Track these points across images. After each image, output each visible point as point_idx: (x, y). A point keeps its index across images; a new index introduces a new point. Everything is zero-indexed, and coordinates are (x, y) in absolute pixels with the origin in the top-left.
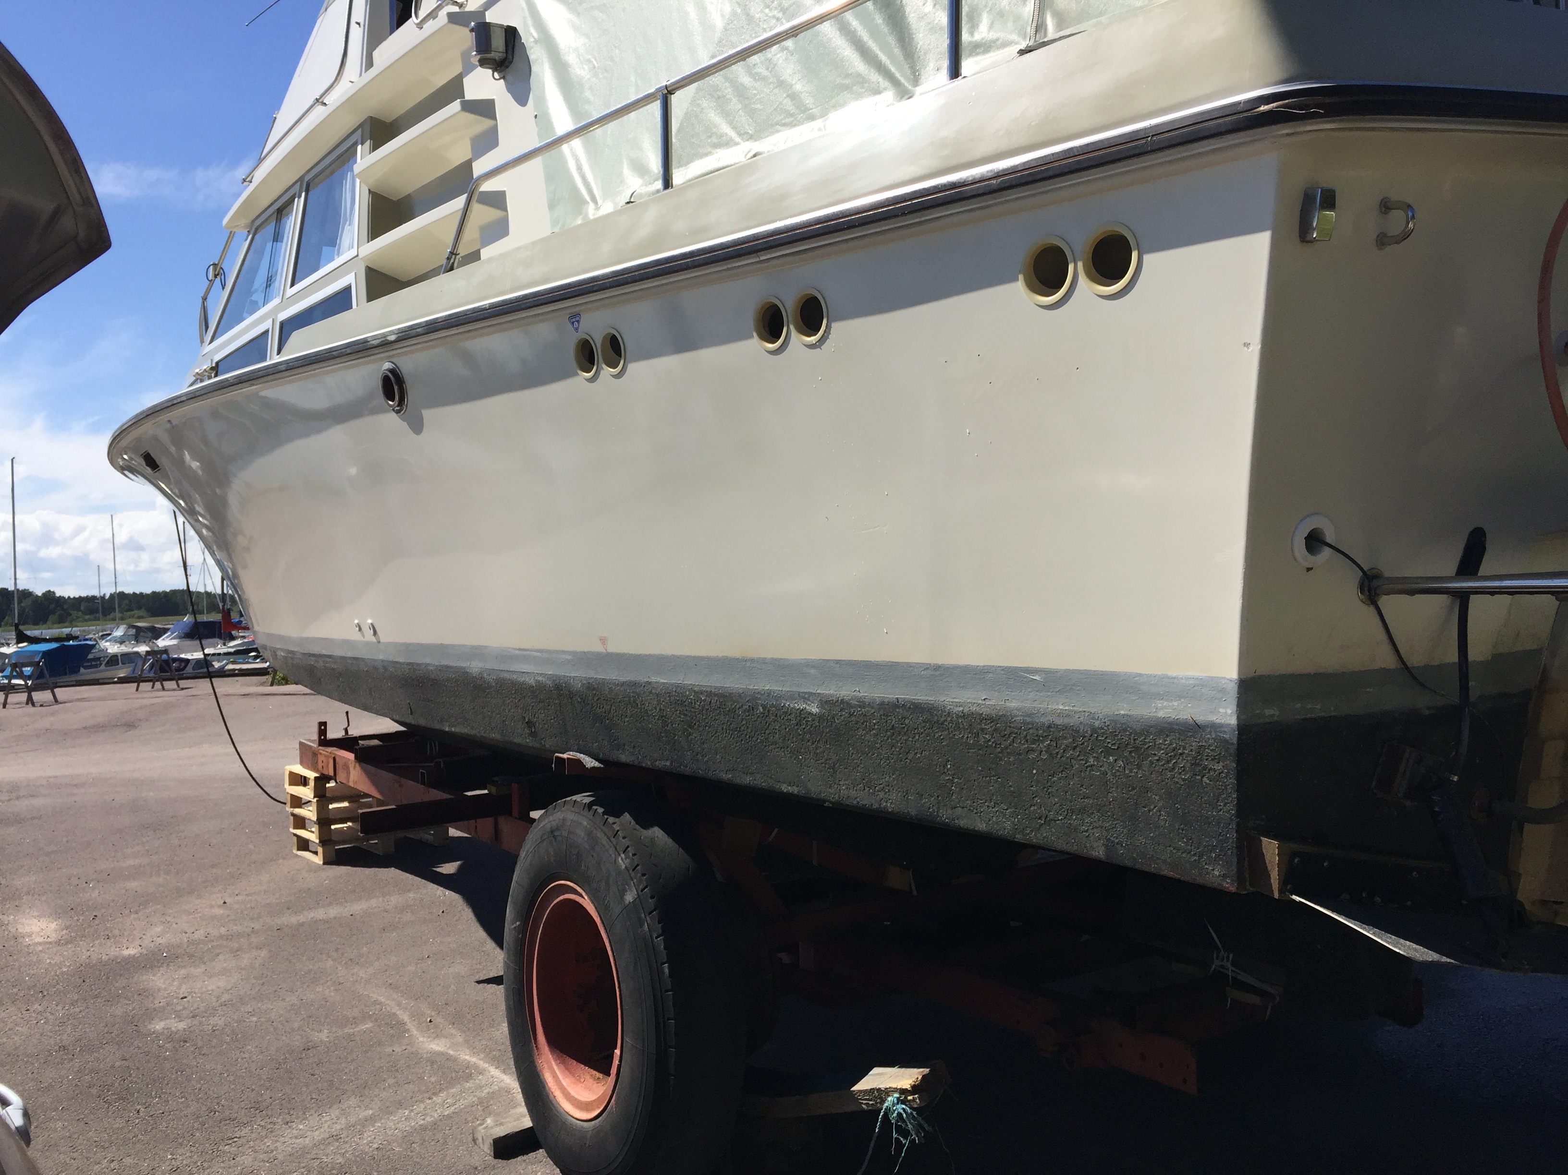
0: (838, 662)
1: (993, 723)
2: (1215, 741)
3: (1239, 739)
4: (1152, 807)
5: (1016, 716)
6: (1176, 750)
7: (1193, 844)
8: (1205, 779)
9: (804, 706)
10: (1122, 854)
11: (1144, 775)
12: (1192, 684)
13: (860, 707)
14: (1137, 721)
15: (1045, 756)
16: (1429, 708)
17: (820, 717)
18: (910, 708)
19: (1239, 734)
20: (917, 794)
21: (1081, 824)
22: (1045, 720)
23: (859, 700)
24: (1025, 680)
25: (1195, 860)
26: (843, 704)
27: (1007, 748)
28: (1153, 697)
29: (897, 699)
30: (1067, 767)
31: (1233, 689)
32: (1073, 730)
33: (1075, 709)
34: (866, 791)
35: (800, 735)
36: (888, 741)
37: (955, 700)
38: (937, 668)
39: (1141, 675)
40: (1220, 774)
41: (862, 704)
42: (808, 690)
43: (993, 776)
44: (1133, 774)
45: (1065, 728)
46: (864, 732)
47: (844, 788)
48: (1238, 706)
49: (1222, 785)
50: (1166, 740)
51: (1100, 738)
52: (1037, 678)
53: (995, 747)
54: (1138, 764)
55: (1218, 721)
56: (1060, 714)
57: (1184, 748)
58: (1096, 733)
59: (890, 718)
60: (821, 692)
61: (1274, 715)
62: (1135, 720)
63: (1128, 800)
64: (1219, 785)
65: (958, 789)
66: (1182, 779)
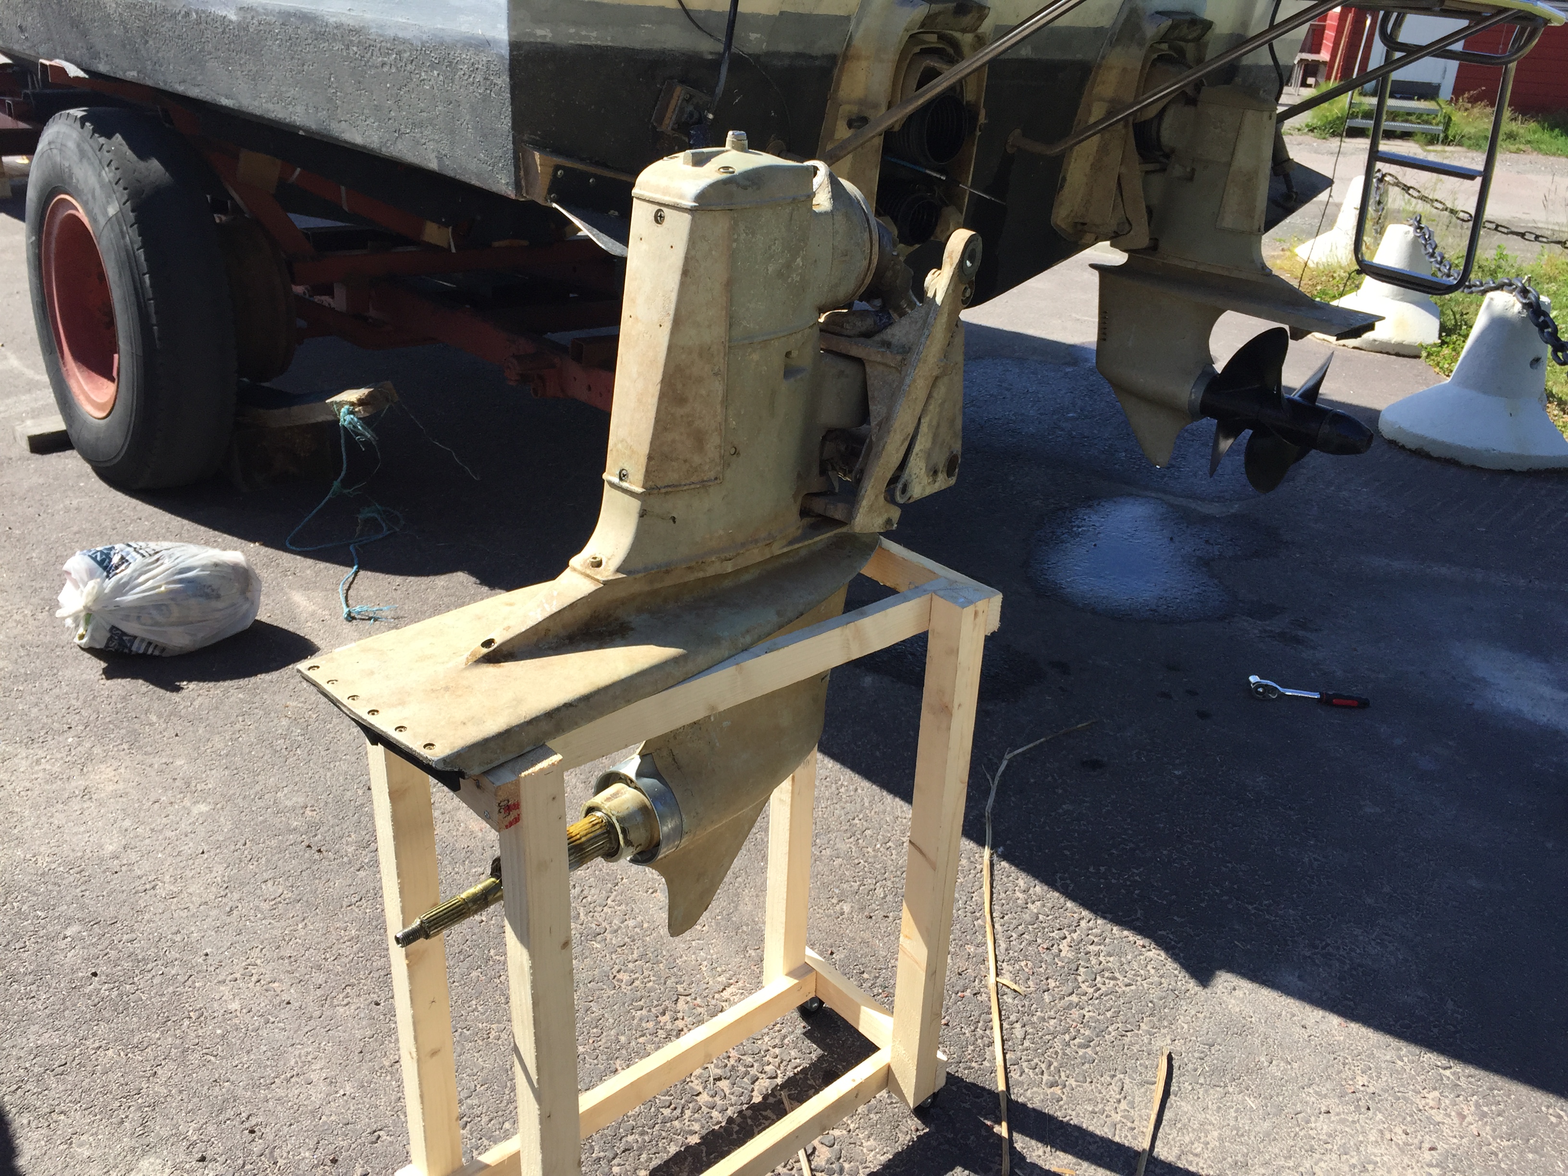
1: (357, 35)
3: (511, 55)
4: (462, 121)
5: (372, 29)
6: (474, 65)
7: (489, 155)
9: (225, 12)
11: (456, 89)
13: (264, 15)
15: (394, 69)
16: (711, 53)
17: (238, 25)
20: (314, 107)
21: (421, 137)
22: (391, 33)
25: (490, 170)
26: (252, 11)
27: (368, 61)
28: (457, 11)
30: (408, 81)
32: (410, 43)
33: (409, 22)
35: (227, 44)
40: (501, 88)
43: (363, 89)
44: (450, 88)
45: (404, 41)
46: (271, 41)
48: (509, 21)
50: (467, 55)
51: (427, 52)
53: (361, 59)
54: (452, 79)
55: (498, 37)
57: (479, 63)
58: (424, 47)
59: (287, 28)
61: (545, 36)
62: (448, 34)
63: (448, 114)
64: (501, 99)
65: (340, 103)
66: (479, 93)
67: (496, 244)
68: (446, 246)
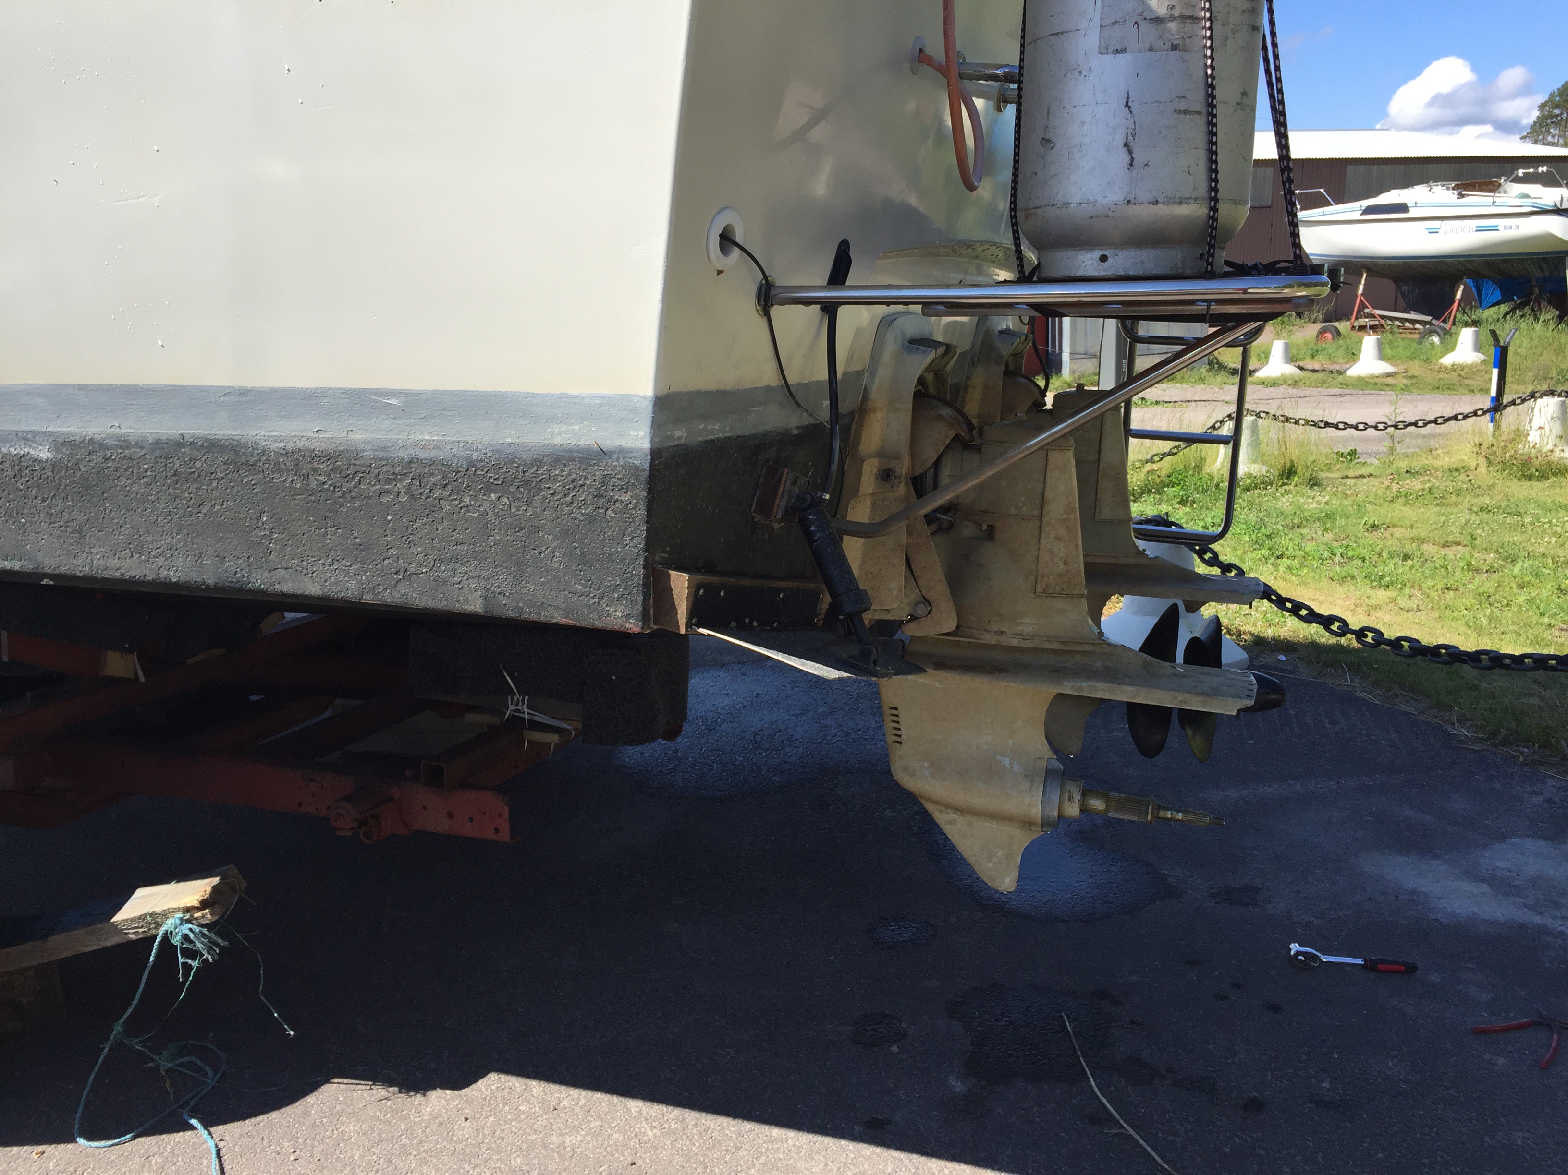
0: (81, 387)
1: (329, 461)
2: (623, 467)
3: (652, 464)
4: (543, 549)
5: (364, 451)
6: (576, 481)
7: (593, 586)
8: (609, 512)
9: (26, 450)
10: (505, 605)
11: (535, 513)
12: (598, 404)
13: (121, 447)
14: (528, 451)
15: (404, 498)
17: (55, 465)
18: (202, 446)
19: (651, 459)
20: (217, 556)
21: (453, 575)
22: (404, 454)
23: (119, 438)
24: (377, 404)
25: (595, 603)
26: (92, 446)
27: (350, 491)
28: (549, 421)
29: (182, 435)
30: (434, 509)
31: (647, 409)
32: (443, 464)
33: (445, 438)
34: (135, 558)
35: (21, 490)
36: (168, 492)
37: (272, 434)
38: (244, 392)
39: (533, 395)
40: (627, 505)
41: (125, 443)
42: (34, 428)
43: (331, 527)
44: (521, 512)
45: (432, 462)
46: (129, 481)
47: (98, 556)
48: (652, 427)
49: (629, 518)
50: (563, 471)
51: (478, 472)
52: (393, 401)
53: (334, 491)
54: (527, 501)
55: (628, 445)
56: (426, 446)
57: (586, 478)
58: (473, 467)
59: (171, 461)
60: (56, 430)
61: (682, 437)
62: (525, 449)
63: (515, 543)
64: (626, 518)
65: (278, 547)
66: (582, 513)
67: (190, 661)
68: (131, 675)
